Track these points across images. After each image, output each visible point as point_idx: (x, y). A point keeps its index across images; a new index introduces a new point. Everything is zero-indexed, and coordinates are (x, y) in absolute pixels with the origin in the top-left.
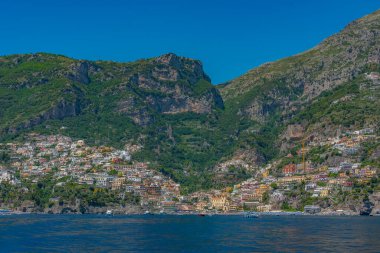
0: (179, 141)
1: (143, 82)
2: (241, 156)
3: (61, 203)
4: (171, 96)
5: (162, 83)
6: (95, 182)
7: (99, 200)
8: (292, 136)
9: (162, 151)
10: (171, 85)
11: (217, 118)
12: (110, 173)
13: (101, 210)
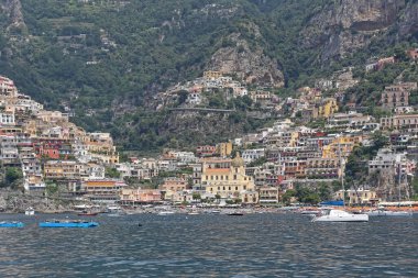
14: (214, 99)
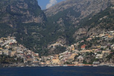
0: (30, 35)
1: (12, 9)
2: (60, 42)
4: (25, 15)
5: (21, 9)
6: (3, 53)
8: (81, 33)
9: (23, 39)
10: (25, 10)
11: (45, 25)
12: (9, 49)
13: (7, 65)
14: (57, 47)
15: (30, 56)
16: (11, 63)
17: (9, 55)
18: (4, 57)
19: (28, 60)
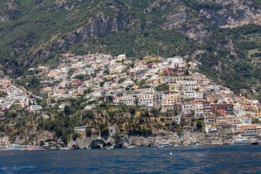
3: (89, 134)
4: (228, 7)
6: (136, 102)
7: (144, 127)
9: (223, 67)
12: (158, 89)
13: (146, 141)
15: (229, 109)
16: (163, 134)
17: (157, 107)
18: (138, 114)
19: (220, 120)
